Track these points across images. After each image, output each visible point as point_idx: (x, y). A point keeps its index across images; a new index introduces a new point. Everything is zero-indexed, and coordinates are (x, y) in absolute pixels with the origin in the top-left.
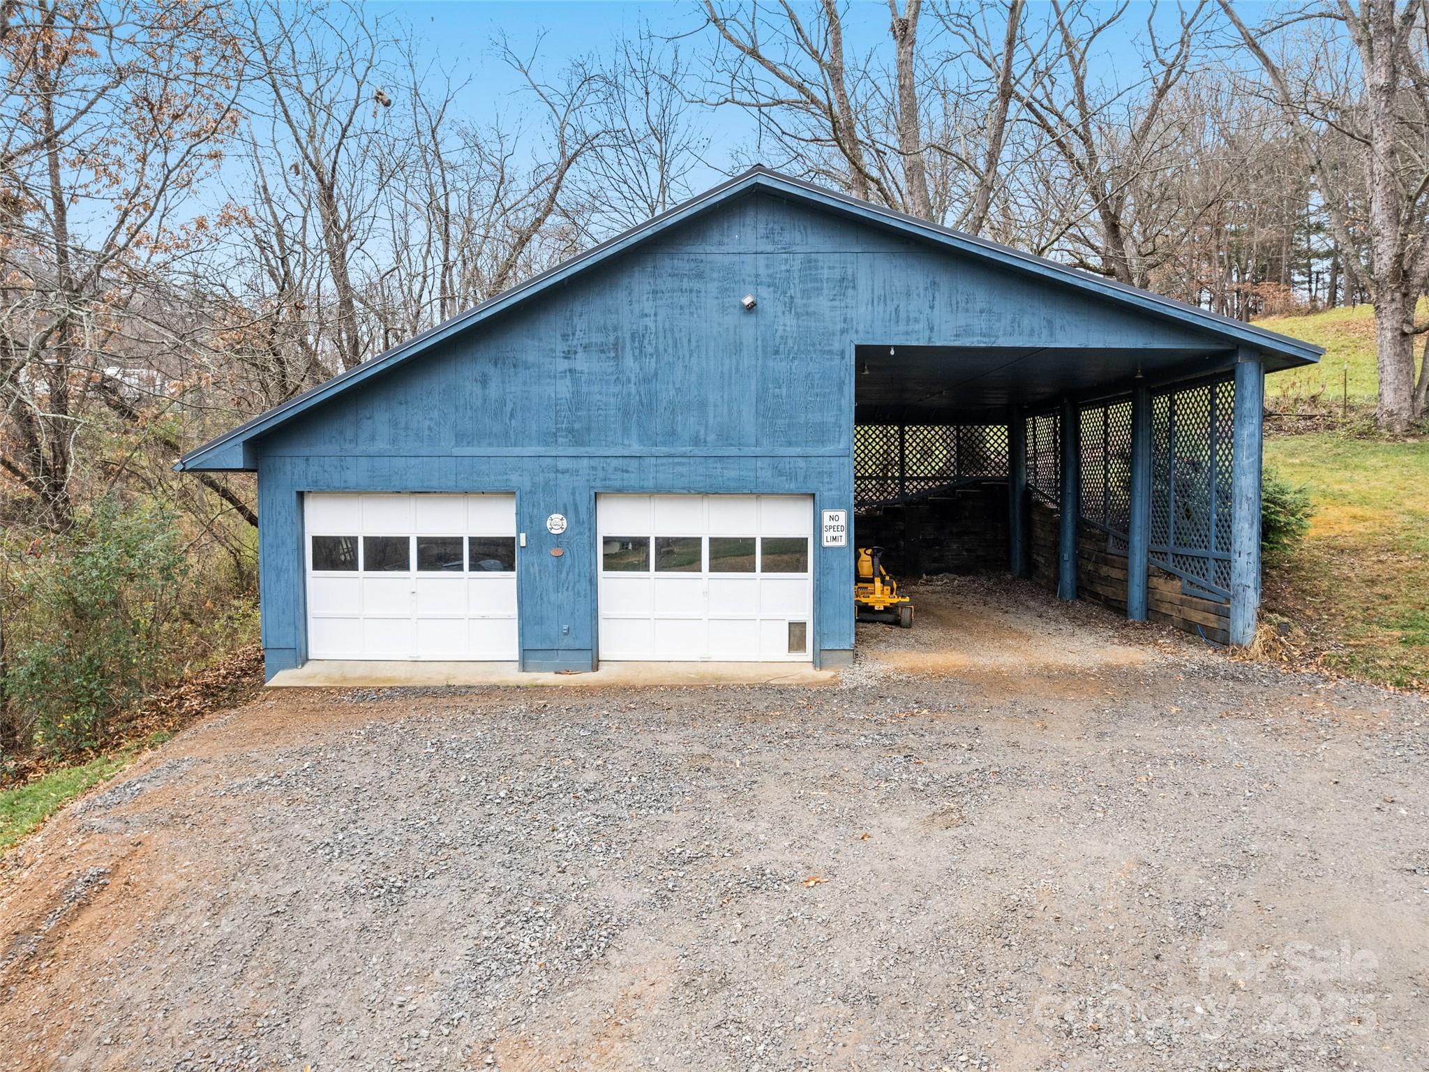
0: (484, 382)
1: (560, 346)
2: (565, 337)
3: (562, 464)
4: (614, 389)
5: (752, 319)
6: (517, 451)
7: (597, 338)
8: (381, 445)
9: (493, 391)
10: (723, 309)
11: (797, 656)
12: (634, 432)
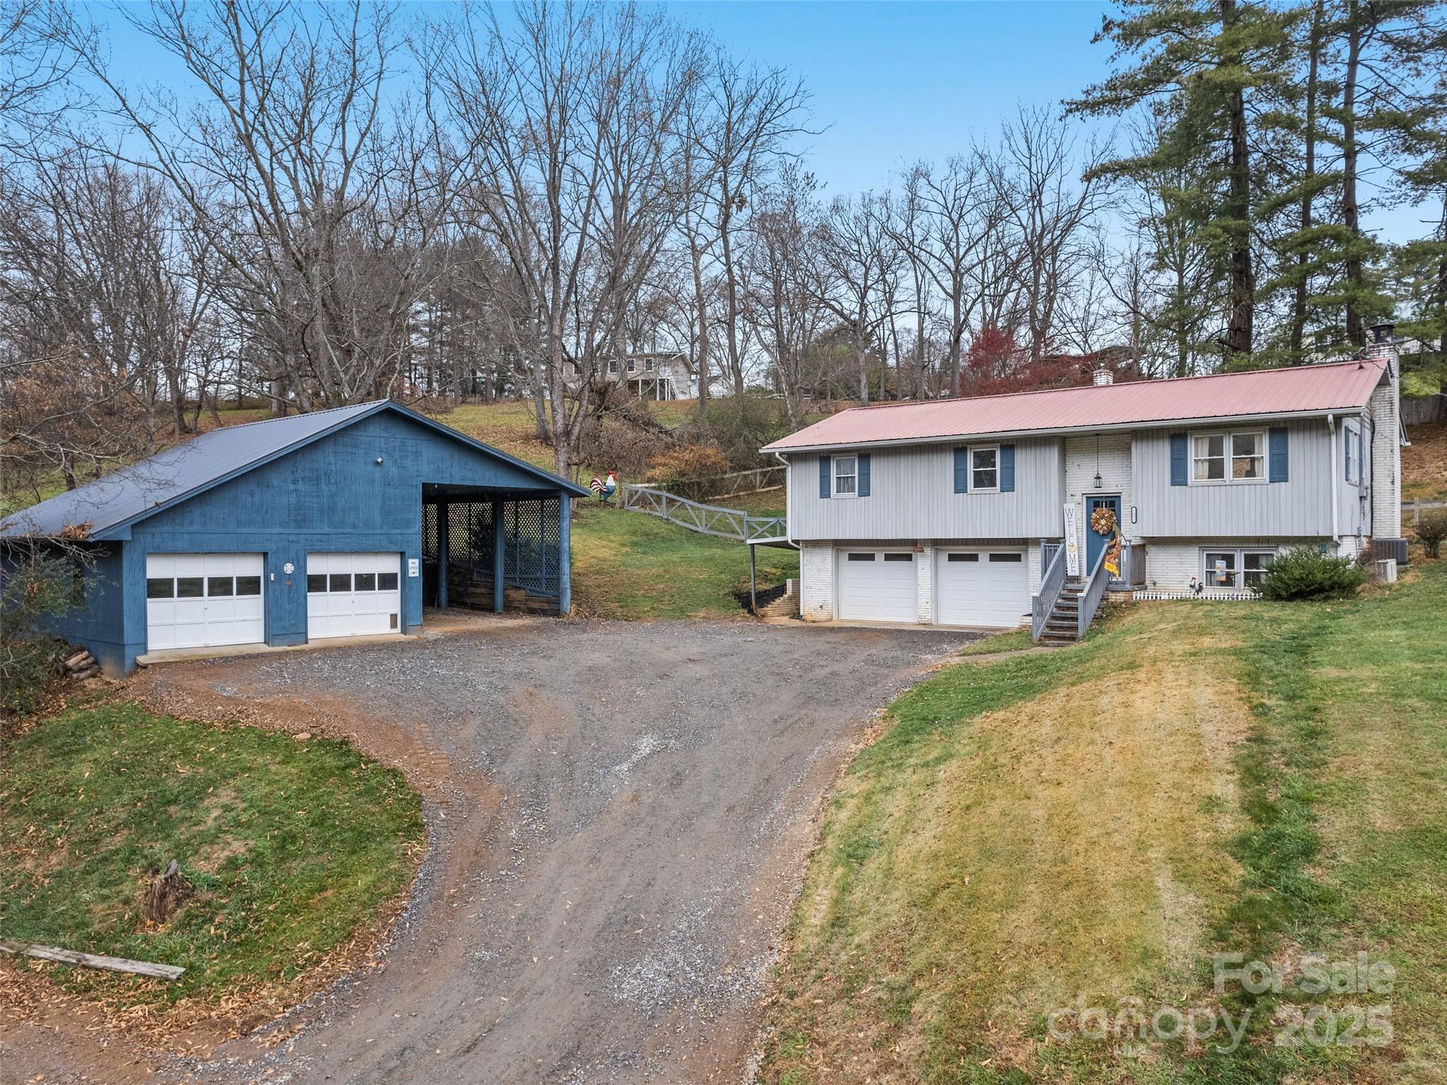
0: (252, 494)
1: (291, 477)
2: (293, 473)
3: (291, 538)
4: (316, 500)
5: (378, 469)
6: (270, 531)
7: (309, 474)
8: (196, 527)
9: (257, 499)
10: (366, 463)
11: (394, 631)
12: (326, 521)
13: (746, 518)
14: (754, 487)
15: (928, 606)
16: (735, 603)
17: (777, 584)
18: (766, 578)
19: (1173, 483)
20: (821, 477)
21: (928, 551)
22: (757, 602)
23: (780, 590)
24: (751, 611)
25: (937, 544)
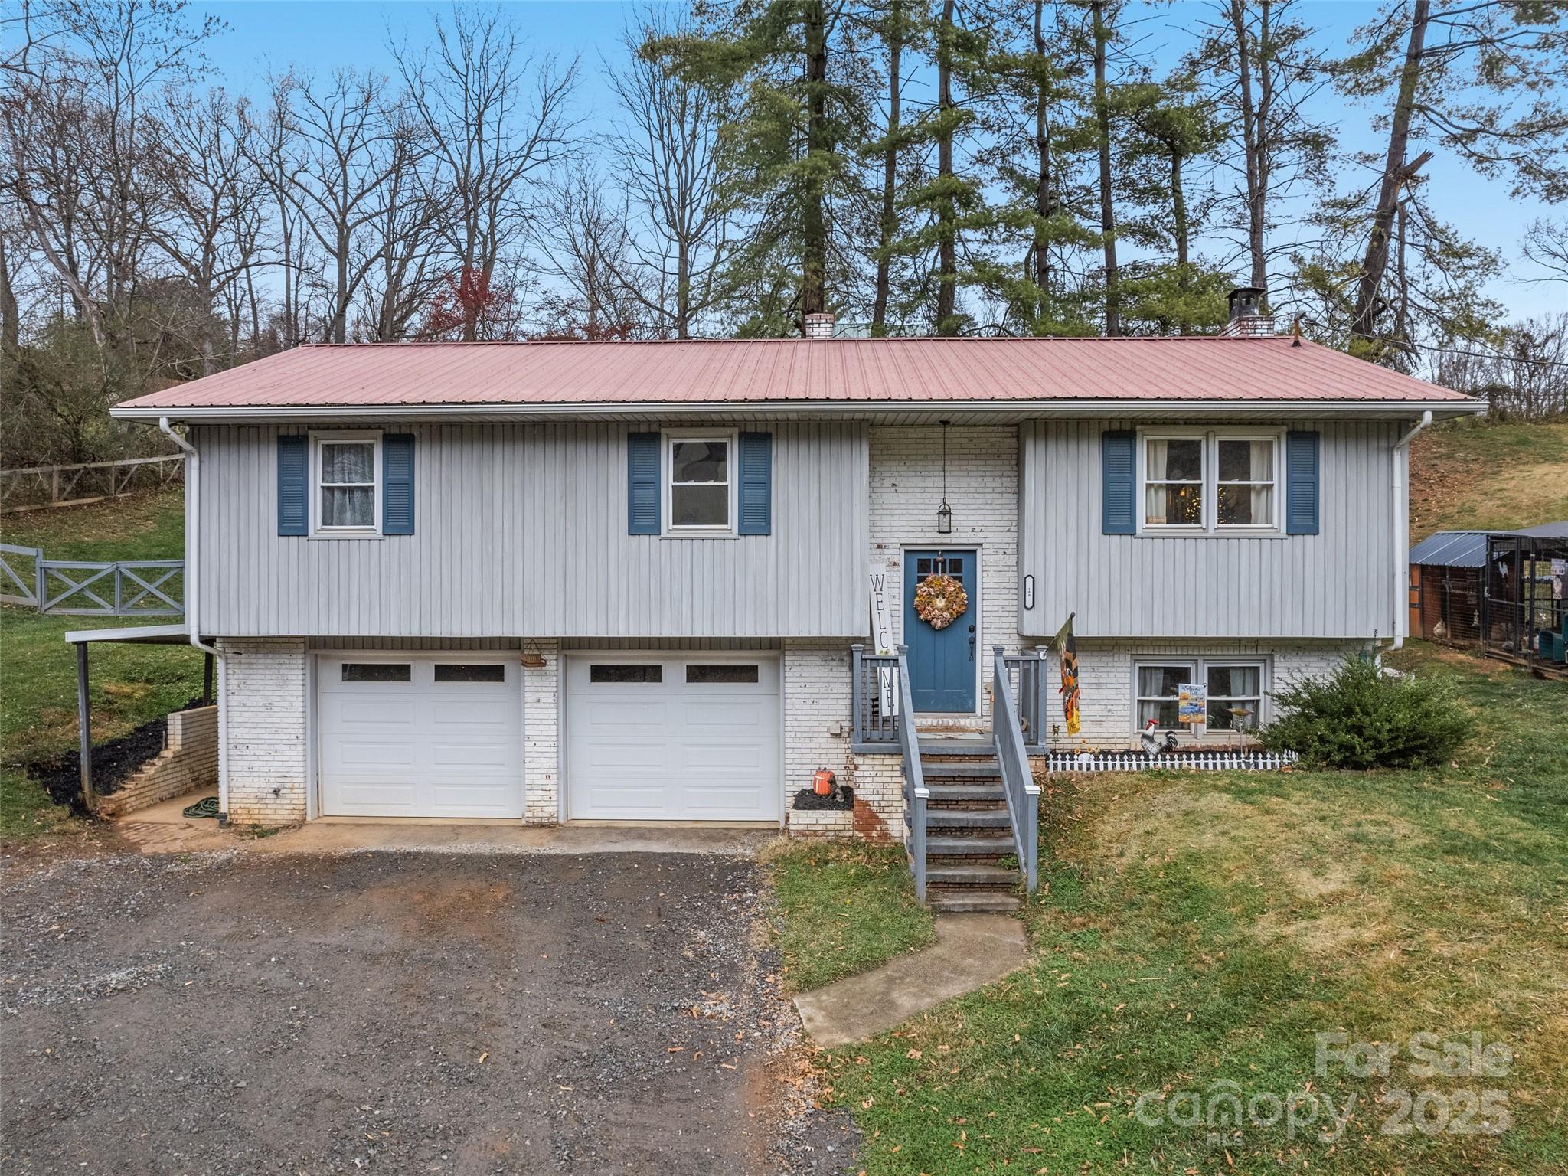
13: (41, 562)
14: (48, 497)
15: (551, 784)
16: (33, 790)
17: (138, 721)
18: (111, 708)
19: (1108, 530)
20: (282, 486)
21: (552, 661)
22: (95, 782)
23: (150, 739)
24: (80, 810)
25: (569, 647)
